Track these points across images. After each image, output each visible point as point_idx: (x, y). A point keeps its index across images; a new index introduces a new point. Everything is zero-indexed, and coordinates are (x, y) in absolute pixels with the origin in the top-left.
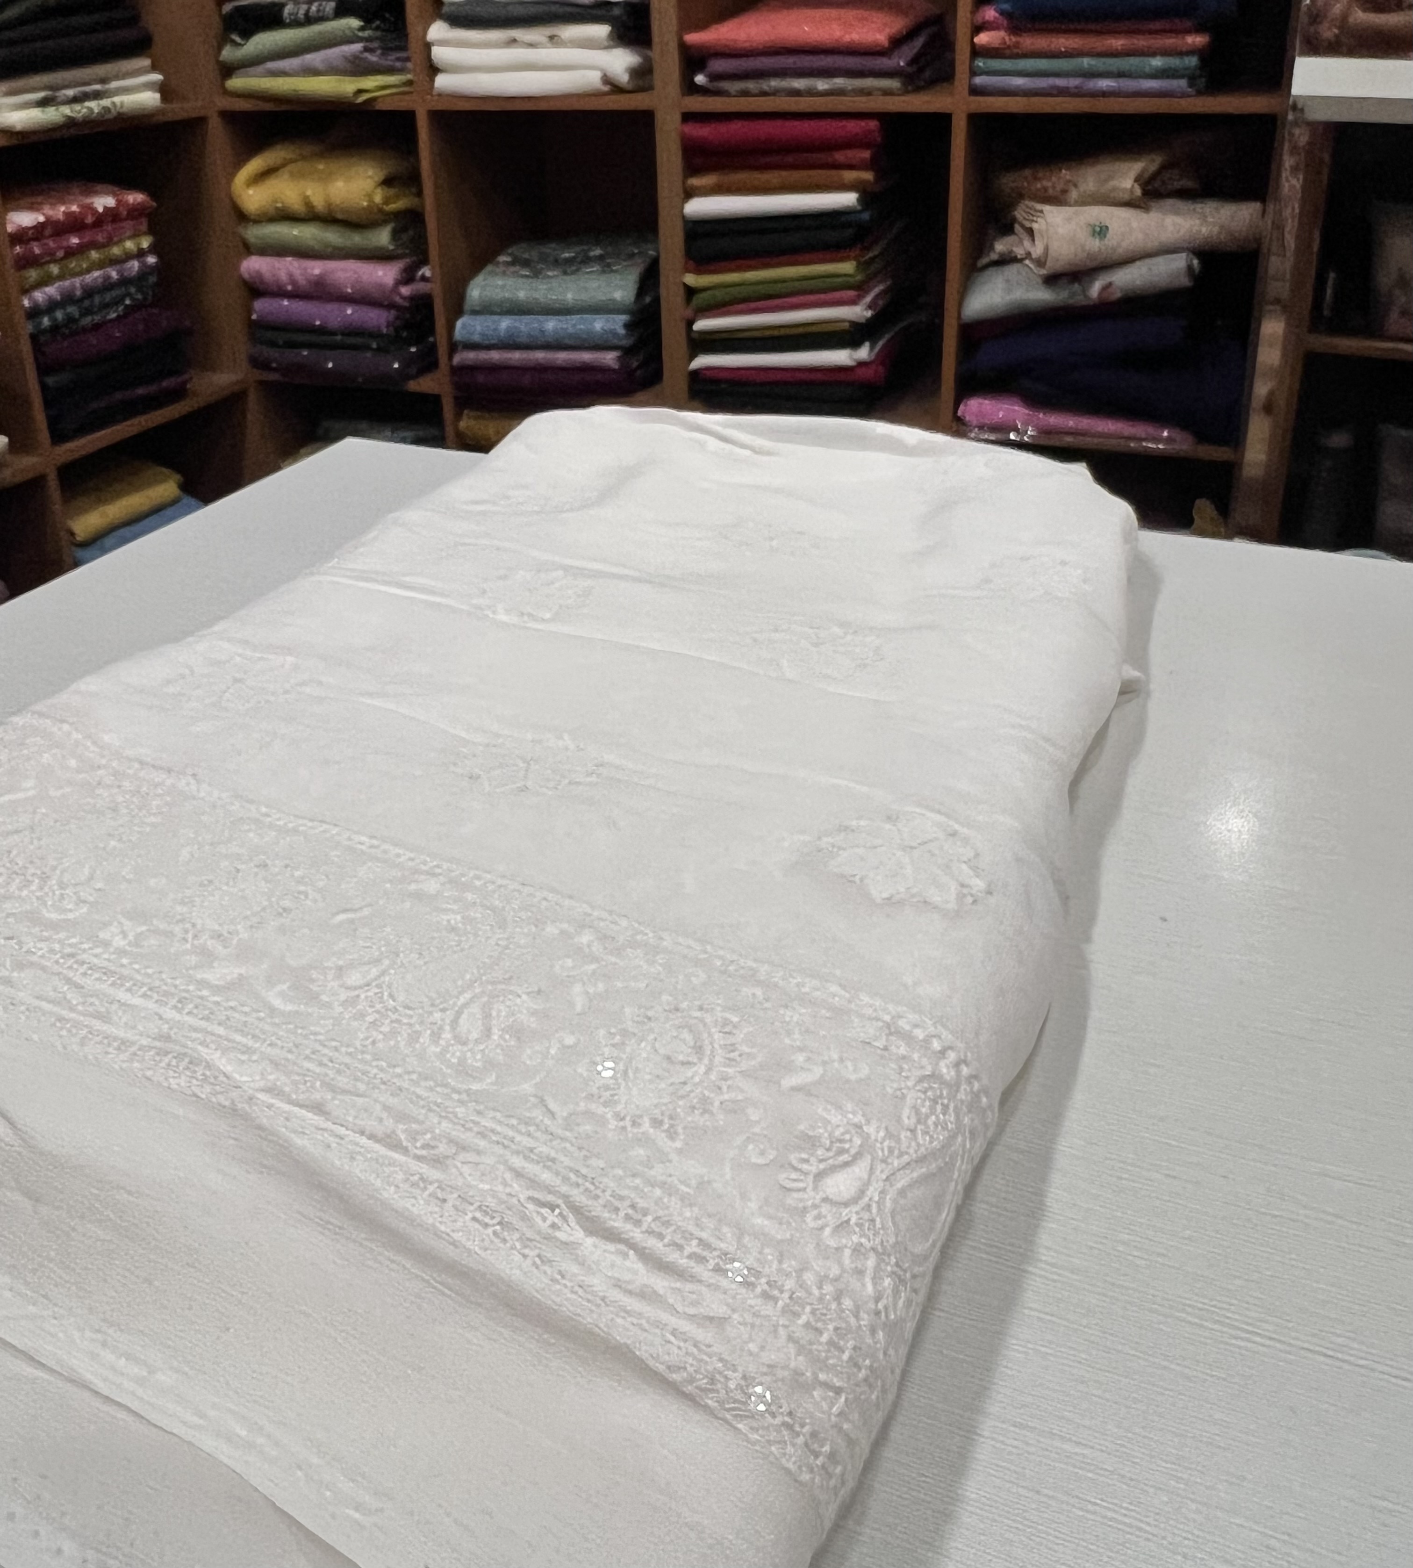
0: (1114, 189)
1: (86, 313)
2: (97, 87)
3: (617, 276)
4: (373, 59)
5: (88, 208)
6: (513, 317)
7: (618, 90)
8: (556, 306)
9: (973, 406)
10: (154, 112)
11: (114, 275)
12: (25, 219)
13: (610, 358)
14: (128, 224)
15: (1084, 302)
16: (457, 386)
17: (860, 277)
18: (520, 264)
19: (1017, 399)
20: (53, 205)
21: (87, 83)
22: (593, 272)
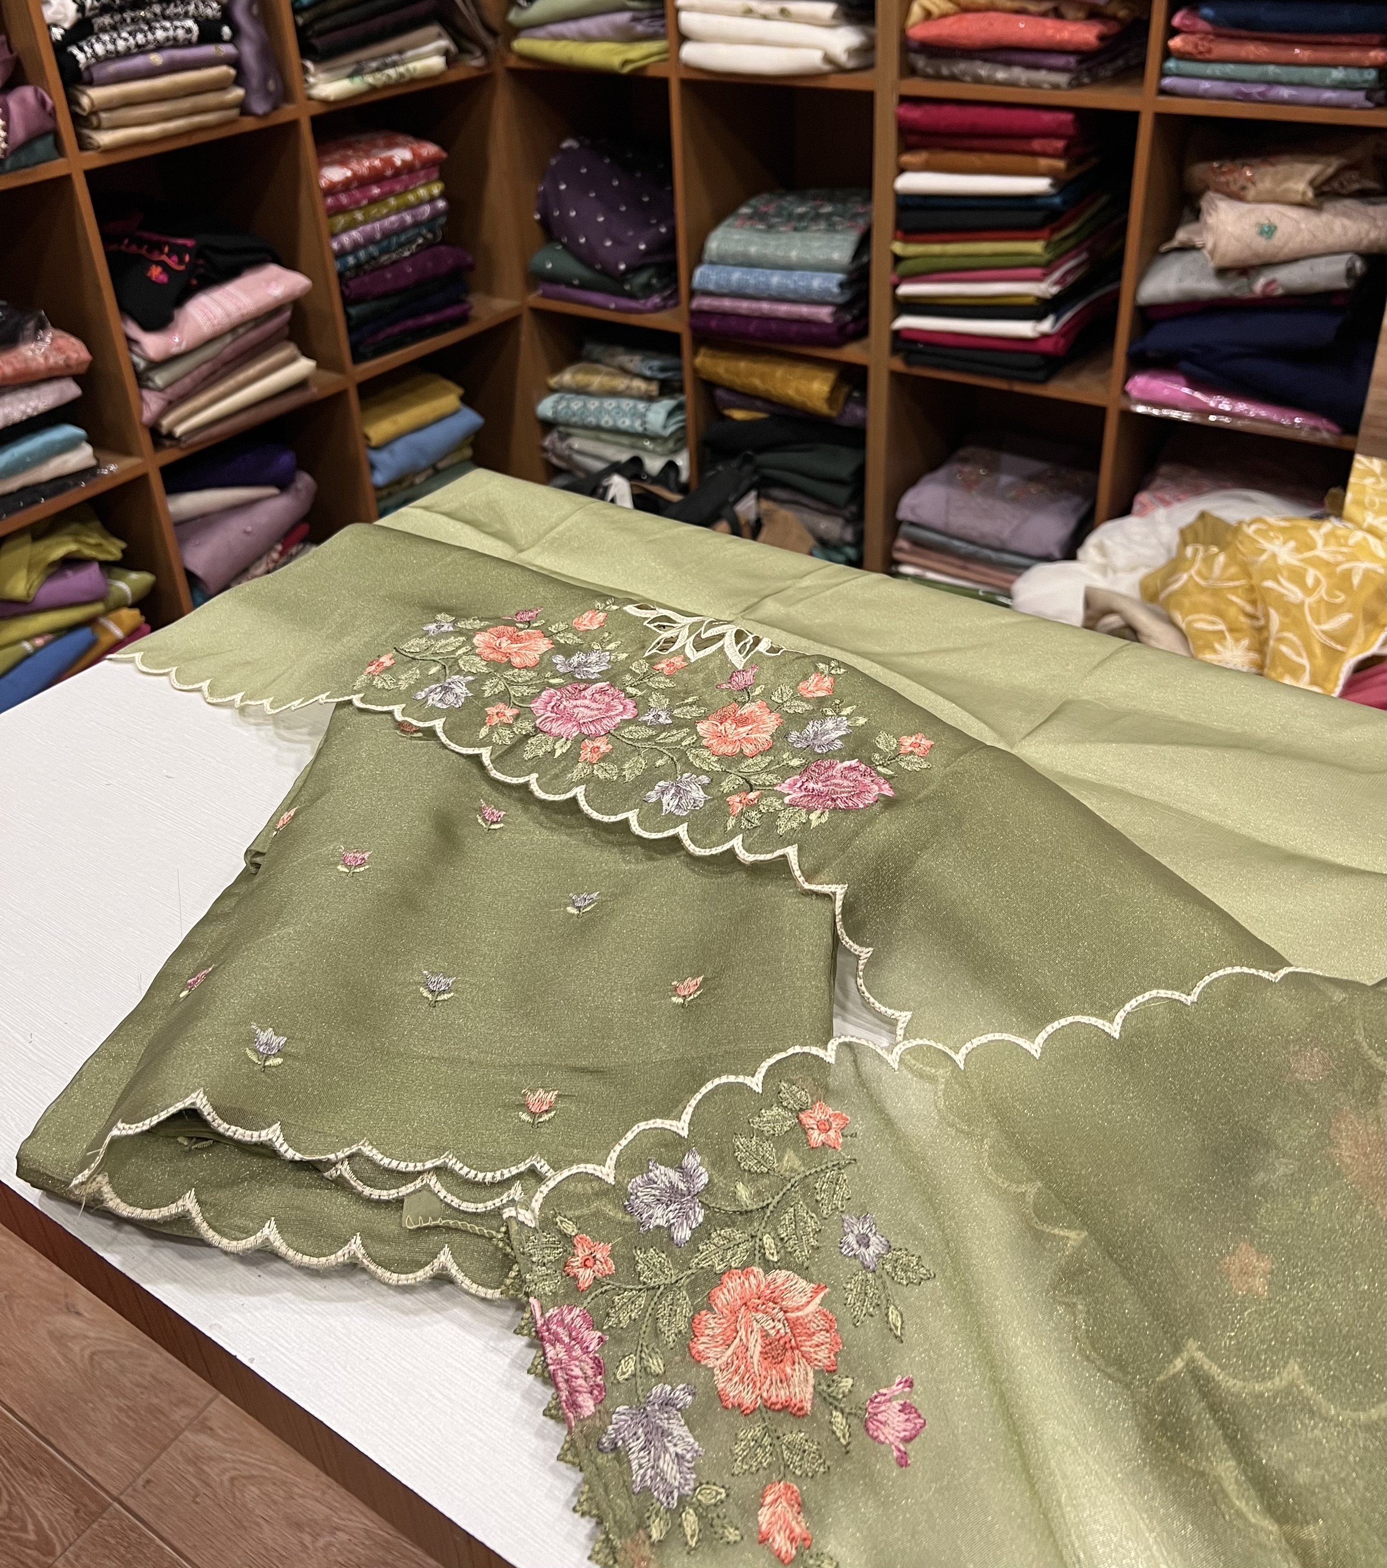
0: (1287, 191)
1: (385, 251)
2: (395, 58)
3: (839, 237)
4: (640, 28)
5: (389, 162)
6: (745, 269)
7: (841, 70)
8: (782, 262)
9: (1140, 383)
10: (442, 74)
11: (408, 218)
12: (335, 174)
13: (824, 313)
14: (422, 173)
15: (1248, 295)
16: (694, 329)
17: (1047, 257)
18: (759, 216)
19: (1182, 380)
20: (359, 159)
21: (388, 55)
22: (819, 230)
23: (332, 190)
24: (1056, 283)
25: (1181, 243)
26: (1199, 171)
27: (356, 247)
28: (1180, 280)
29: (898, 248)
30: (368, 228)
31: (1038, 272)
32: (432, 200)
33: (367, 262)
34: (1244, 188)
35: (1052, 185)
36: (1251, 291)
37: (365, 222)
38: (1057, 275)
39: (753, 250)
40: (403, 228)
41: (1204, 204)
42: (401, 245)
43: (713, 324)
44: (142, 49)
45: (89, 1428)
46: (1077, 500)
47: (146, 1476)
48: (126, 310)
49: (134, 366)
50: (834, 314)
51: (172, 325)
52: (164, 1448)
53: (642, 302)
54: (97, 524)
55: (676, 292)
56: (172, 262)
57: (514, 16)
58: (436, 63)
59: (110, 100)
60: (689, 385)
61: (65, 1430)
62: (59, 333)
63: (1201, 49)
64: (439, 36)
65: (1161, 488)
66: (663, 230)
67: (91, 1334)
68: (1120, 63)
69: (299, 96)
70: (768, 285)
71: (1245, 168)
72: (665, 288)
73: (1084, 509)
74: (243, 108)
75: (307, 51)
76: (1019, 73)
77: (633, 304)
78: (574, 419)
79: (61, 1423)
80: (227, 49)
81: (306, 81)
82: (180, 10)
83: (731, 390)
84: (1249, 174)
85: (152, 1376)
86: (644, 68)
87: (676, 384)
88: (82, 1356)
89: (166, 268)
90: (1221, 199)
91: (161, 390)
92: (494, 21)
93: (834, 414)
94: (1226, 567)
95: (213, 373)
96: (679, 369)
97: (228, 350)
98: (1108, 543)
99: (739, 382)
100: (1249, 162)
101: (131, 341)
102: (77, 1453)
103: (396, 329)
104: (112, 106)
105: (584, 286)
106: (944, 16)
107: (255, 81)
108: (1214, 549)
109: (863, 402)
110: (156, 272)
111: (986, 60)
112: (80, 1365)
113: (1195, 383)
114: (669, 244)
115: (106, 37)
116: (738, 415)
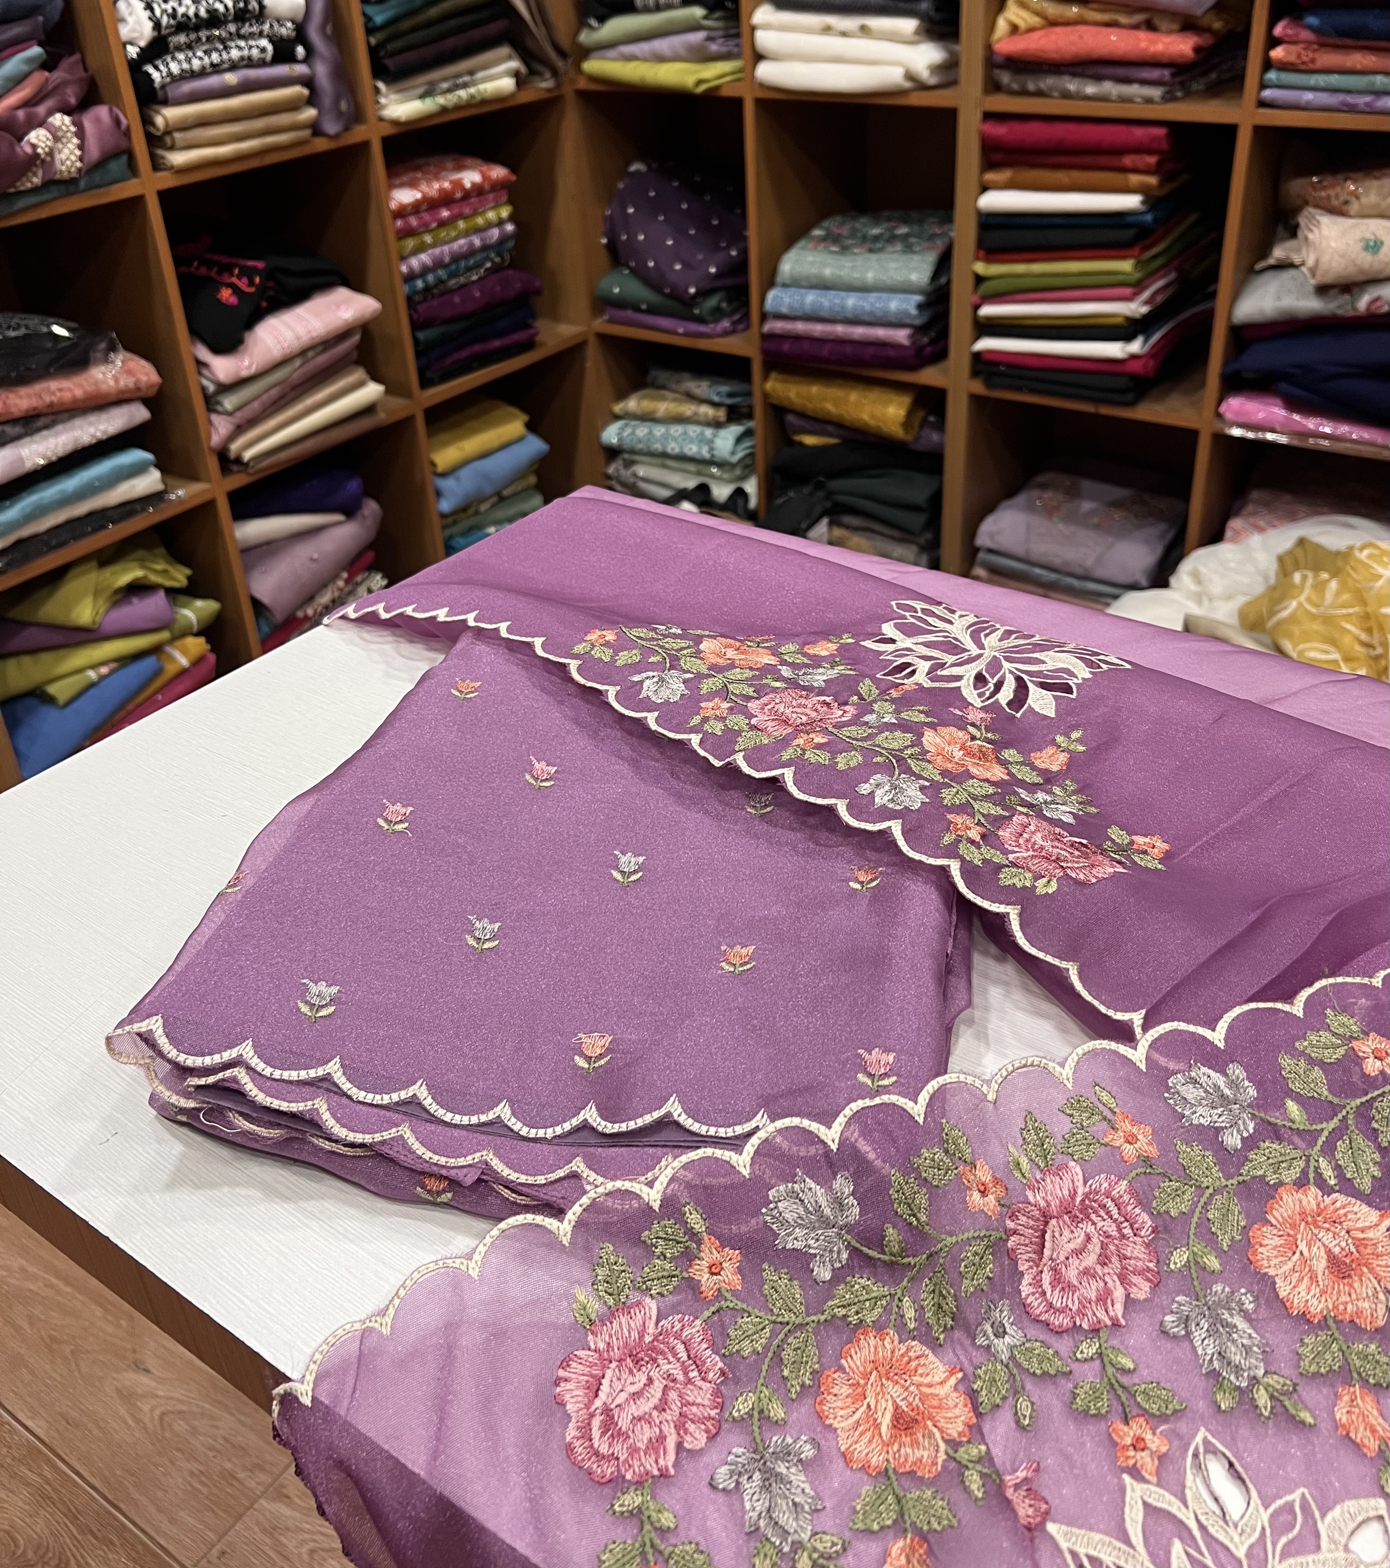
1: (452, 275)
2: (466, 78)
3: (916, 257)
4: (714, 47)
5: (458, 184)
6: (818, 292)
7: (922, 87)
8: (857, 284)
9: (1234, 405)
10: (512, 95)
11: (477, 242)
12: (404, 196)
13: (902, 336)
14: (491, 196)
15: (1351, 313)
16: (765, 352)
17: (1138, 275)
18: (831, 238)
19: (1278, 401)
20: (429, 181)
21: (459, 76)
22: (895, 252)
23: (402, 212)
24: (1146, 303)
25: (1278, 260)
26: (1296, 187)
27: (425, 270)
28: (1279, 299)
29: (980, 268)
30: (437, 251)
31: (1128, 291)
32: (500, 223)
33: (436, 286)
34: (1346, 203)
35: (1143, 202)
36: (1355, 309)
37: (433, 246)
38: (1146, 294)
39: (828, 272)
40: (471, 252)
41: (1302, 220)
42: (469, 269)
43: (786, 347)
44: (216, 69)
45: (160, 1494)
46: (1163, 526)
47: (219, 1547)
48: (196, 333)
49: (204, 389)
50: (911, 337)
51: (242, 348)
52: (240, 1517)
53: (712, 326)
54: (162, 551)
55: (746, 316)
56: (242, 284)
57: (585, 37)
58: (507, 84)
59: (185, 118)
60: (758, 411)
61: (137, 1496)
62: (129, 355)
63: (1305, 59)
64: (509, 58)
65: (1254, 514)
66: (734, 253)
67: (160, 1393)
68: (1213, 76)
69: (372, 119)
70: (843, 307)
71: (1349, 182)
72: (734, 312)
73: (1170, 536)
74: (316, 129)
75: (380, 71)
76: (1109, 88)
77: (702, 328)
78: (640, 446)
79: (132, 1490)
80: (301, 69)
81: (378, 103)
82: (255, 29)
83: (802, 415)
84: (1352, 188)
85: (225, 1439)
86: (717, 88)
87: (745, 410)
88: (153, 1417)
89: (236, 290)
90: (1322, 215)
91: (230, 414)
92: (564, 42)
93: (909, 438)
94: (1338, 594)
95: (282, 397)
96: (749, 394)
97: (297, 375)
98: (1203, 570)
99: (810, 407)
100: (1352, 175)
101: (201, 364)
102: (148, 1521)
103: (464, 354)
104: (185, 126)
105: (652, 310)
106: (1031, 30)
107: (327, 100)
108: (1325, 576)
109: (940, 426)
110: (226, 294)
111: (1074, 75)
112: (150, 1426)
113: (1293, 404)
114: (741, 267)
115: (181, 56)
116: (809, 440)
